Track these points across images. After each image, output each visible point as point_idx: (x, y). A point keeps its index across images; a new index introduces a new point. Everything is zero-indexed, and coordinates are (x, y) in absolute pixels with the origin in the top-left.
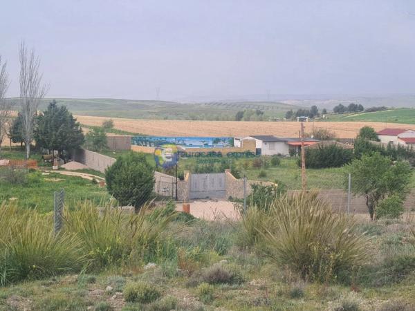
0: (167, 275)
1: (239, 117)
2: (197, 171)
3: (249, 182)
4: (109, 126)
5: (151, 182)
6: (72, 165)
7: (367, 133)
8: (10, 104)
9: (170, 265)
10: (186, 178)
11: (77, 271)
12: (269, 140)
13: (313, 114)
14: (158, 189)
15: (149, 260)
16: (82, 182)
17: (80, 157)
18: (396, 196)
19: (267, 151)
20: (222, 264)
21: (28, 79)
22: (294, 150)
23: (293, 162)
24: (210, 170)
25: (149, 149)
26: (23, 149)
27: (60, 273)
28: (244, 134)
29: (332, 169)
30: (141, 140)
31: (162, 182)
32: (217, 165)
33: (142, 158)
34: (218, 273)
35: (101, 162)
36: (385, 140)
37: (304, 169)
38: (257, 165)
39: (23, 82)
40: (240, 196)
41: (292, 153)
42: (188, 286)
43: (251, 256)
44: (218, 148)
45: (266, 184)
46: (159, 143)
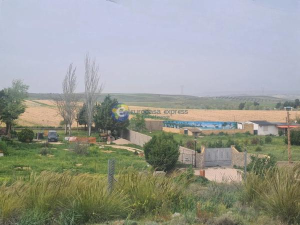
0: (188, 222)
1: (241, 107)
2: (211, 146)
3: (248, 155)
5: (177, 153)
6: (121, 141)
8: (78, 98)
9: (190, 215)
10: (203, 151)
11: (124, 218)
12: (263, 124)
13: (296, 105)
14: (181, 159)
15: (176, 210)
16: (128, 154)
17: (126, 136)
19: (262, 132)
21: (91, 80)
22: (282, 131)
23: (282, 140)
24: (219, 146)
26: (86, 129)
27: (112, 219)
28: (245, 119)
30: (171, 124)
31: (185, 154)
32: (224, 142)
33: (171, 136)
35: (140, 139)
37: (289, 146)
38: (255, 142)
39: (87, 82)
40: (242, 164)
41: (281, 133)
44: (228, 129)
45: (261, 156)
46: (182, 125)
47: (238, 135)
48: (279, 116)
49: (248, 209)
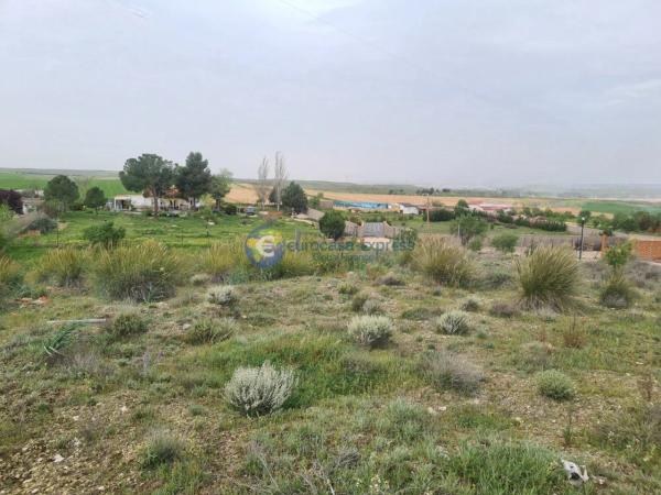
0: (361, 279)
1: (391, 192)
2: (368, 221)
3: (397, 228)
4: (321, 195)
5: (343, 226)
6: (301, 217)
7: (462, 204)
8: (270, 183)
9: (362, 273)
10: (363, 224)
11: (311, 274)
12: (407, 205)
13: (431, 192)
14: (347, 230)
15: (350, 270)
16: (306, 225)
17: (305, 211)
18: (479, 237)
19: (406, 211)
20: (390, 274)
21: (280, 170)
22: (422, 211)
23: (421, 218)
24: (375, 221)
25: (341, 209)
26: (275, 206)
27: (301, 275)
28: (394, 203)
29: (442, 223)
30: (338, 203)
31: (349, 226)
32: (379, 218)
33: (339, 213)
34: (391, 279)
35: (318, 215)
36: (472, 207)
37: (428, 222)
38: (401, 219)
39: (276, 171)
40: (392, 235)
41: (420, 213)
42: (374, 286)
43: (407, 269)
44: (381, 209)
45: (408, 229)
46: (347, 206)
47: (388, 213)
48: (421, 201)
49: (405, 270)
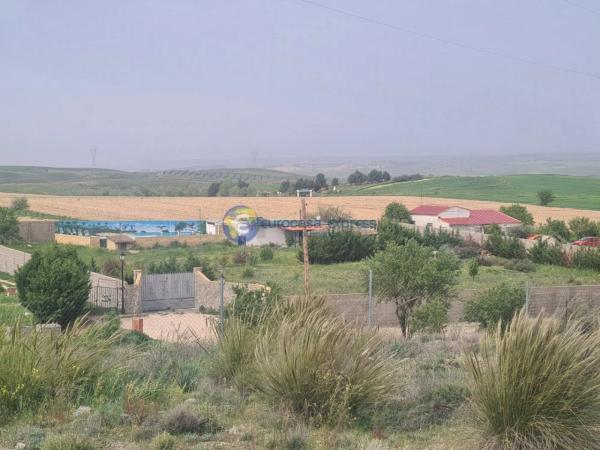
0: (107, 423)
1: (213, 192)
2: (153, 270)
3: (228, 285)
4: (21, 206)
5: (84, 287)
7: (396, 212)
9: (111, 409)
10: (137, 280)
13: (319, 185)
14: (94, 298)
15: (82, 403)
19: (255, 240)
20: (188, 405)
22: (293, 237)
23: (292, 255)
24: (171, 268)
25: (82, 240)
28: (220, 216)
31: (102, 287)
32: (181, 261)
33: (72, 252)
34: (182, 417)
36: (421, 221)
37: (307, 266)
38: (240, 260)
41: (290, 242)
42: (138, 438)
43: (230, 391)
44: (187, 236)
45: (254, 287)
46: (95, 230)
47: (207, 247)
48: (287, 208)
49: (226, 392)
